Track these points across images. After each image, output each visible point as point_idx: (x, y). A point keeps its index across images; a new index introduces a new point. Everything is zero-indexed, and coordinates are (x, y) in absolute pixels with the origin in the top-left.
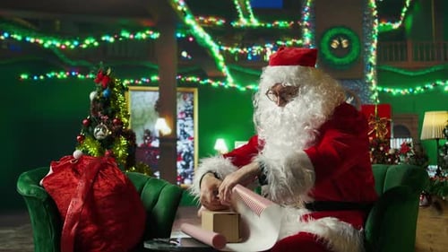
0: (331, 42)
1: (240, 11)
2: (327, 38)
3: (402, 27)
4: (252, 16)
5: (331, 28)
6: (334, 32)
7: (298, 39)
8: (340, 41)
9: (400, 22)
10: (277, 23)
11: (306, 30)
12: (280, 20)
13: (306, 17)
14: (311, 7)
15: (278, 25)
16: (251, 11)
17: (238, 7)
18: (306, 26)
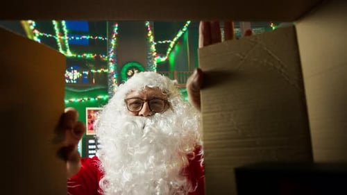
0: (127, 71)
1: (60, 46)
2: (125, 69)
3: (167, 60)
4: (68, 50)
5: (127, 63)
6: (129, 65)
7: (105, 69)
8: (133, 71)
9: (166, 57)
10: (85, 55)
11: (111, 63)
12: (87, 53)
13: (111, 55)
14: (114, 49)
15: (85, 57)
16: (68, 47)
17: (59, 44)
18: (111, 61)
